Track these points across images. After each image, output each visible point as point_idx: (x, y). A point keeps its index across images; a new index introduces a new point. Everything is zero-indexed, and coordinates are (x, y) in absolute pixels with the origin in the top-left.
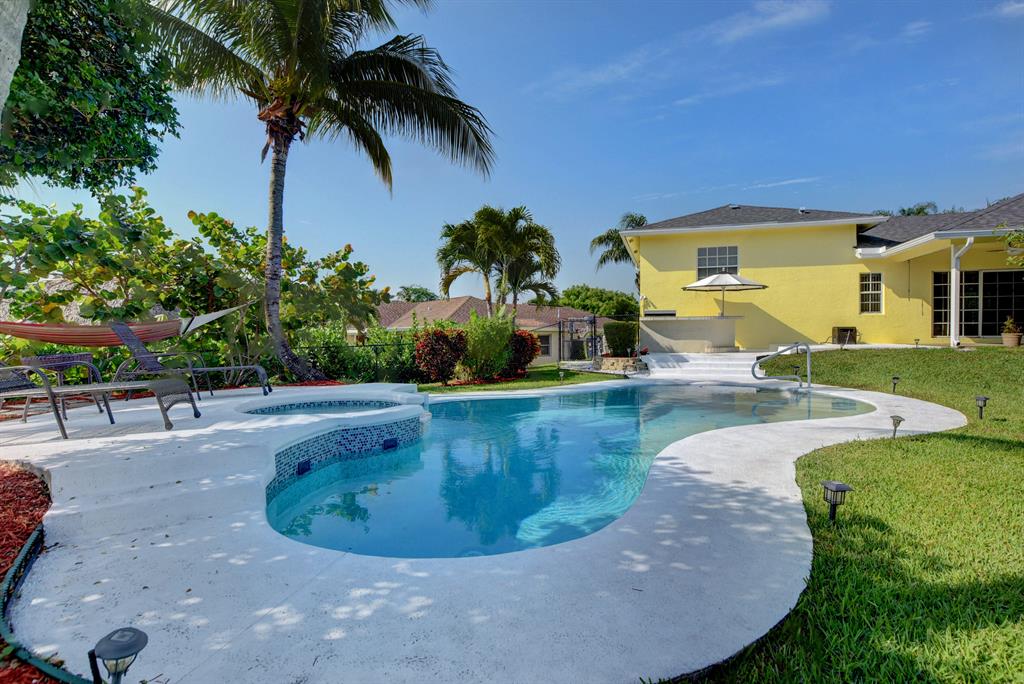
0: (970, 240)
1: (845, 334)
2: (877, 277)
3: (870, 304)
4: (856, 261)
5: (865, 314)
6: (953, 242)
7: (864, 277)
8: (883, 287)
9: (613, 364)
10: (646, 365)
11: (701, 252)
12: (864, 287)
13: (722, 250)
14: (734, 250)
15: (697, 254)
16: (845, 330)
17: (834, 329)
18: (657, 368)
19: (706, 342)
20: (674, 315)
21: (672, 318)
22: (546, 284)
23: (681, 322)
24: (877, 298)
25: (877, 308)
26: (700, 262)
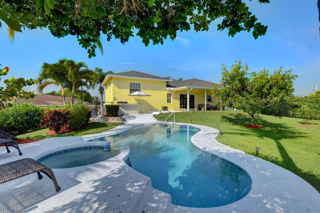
0: (192, 88)
1: (165, 108)
2: (170, 94)
3: (169, 101)
4: (167, 90)
5: (168, 103)
6: (188, 88)
7: (168, 94)
8: (171, 97)
9: (113, 119)
10: (124, 119)
11: (131, 84)
12: (168, 97)
13: (137, 84)
14: (139, 84)
15: (129, 84)
16: (165, 107)
17: (163, 107)
18: (128, 120)
19: (136, 111)
20: (127, 103)
21: (127, 104)
22: (85, 91)
23: (129, 105)
24: (170, 99)
25: (170, 102)
26: (131, 87)
